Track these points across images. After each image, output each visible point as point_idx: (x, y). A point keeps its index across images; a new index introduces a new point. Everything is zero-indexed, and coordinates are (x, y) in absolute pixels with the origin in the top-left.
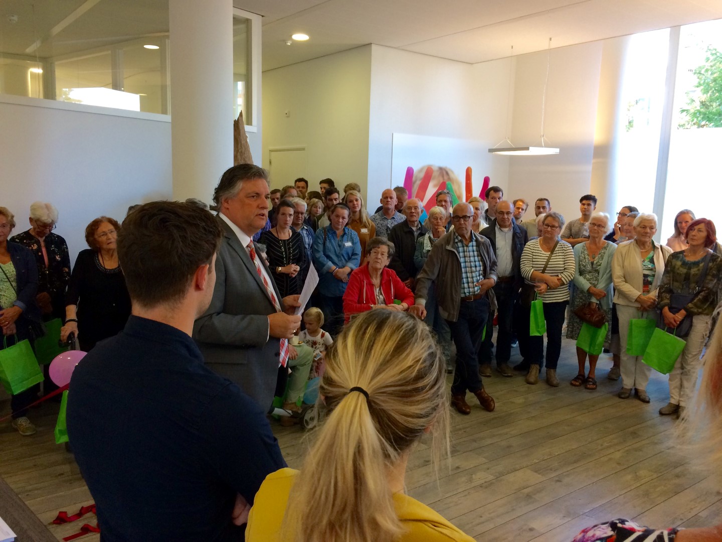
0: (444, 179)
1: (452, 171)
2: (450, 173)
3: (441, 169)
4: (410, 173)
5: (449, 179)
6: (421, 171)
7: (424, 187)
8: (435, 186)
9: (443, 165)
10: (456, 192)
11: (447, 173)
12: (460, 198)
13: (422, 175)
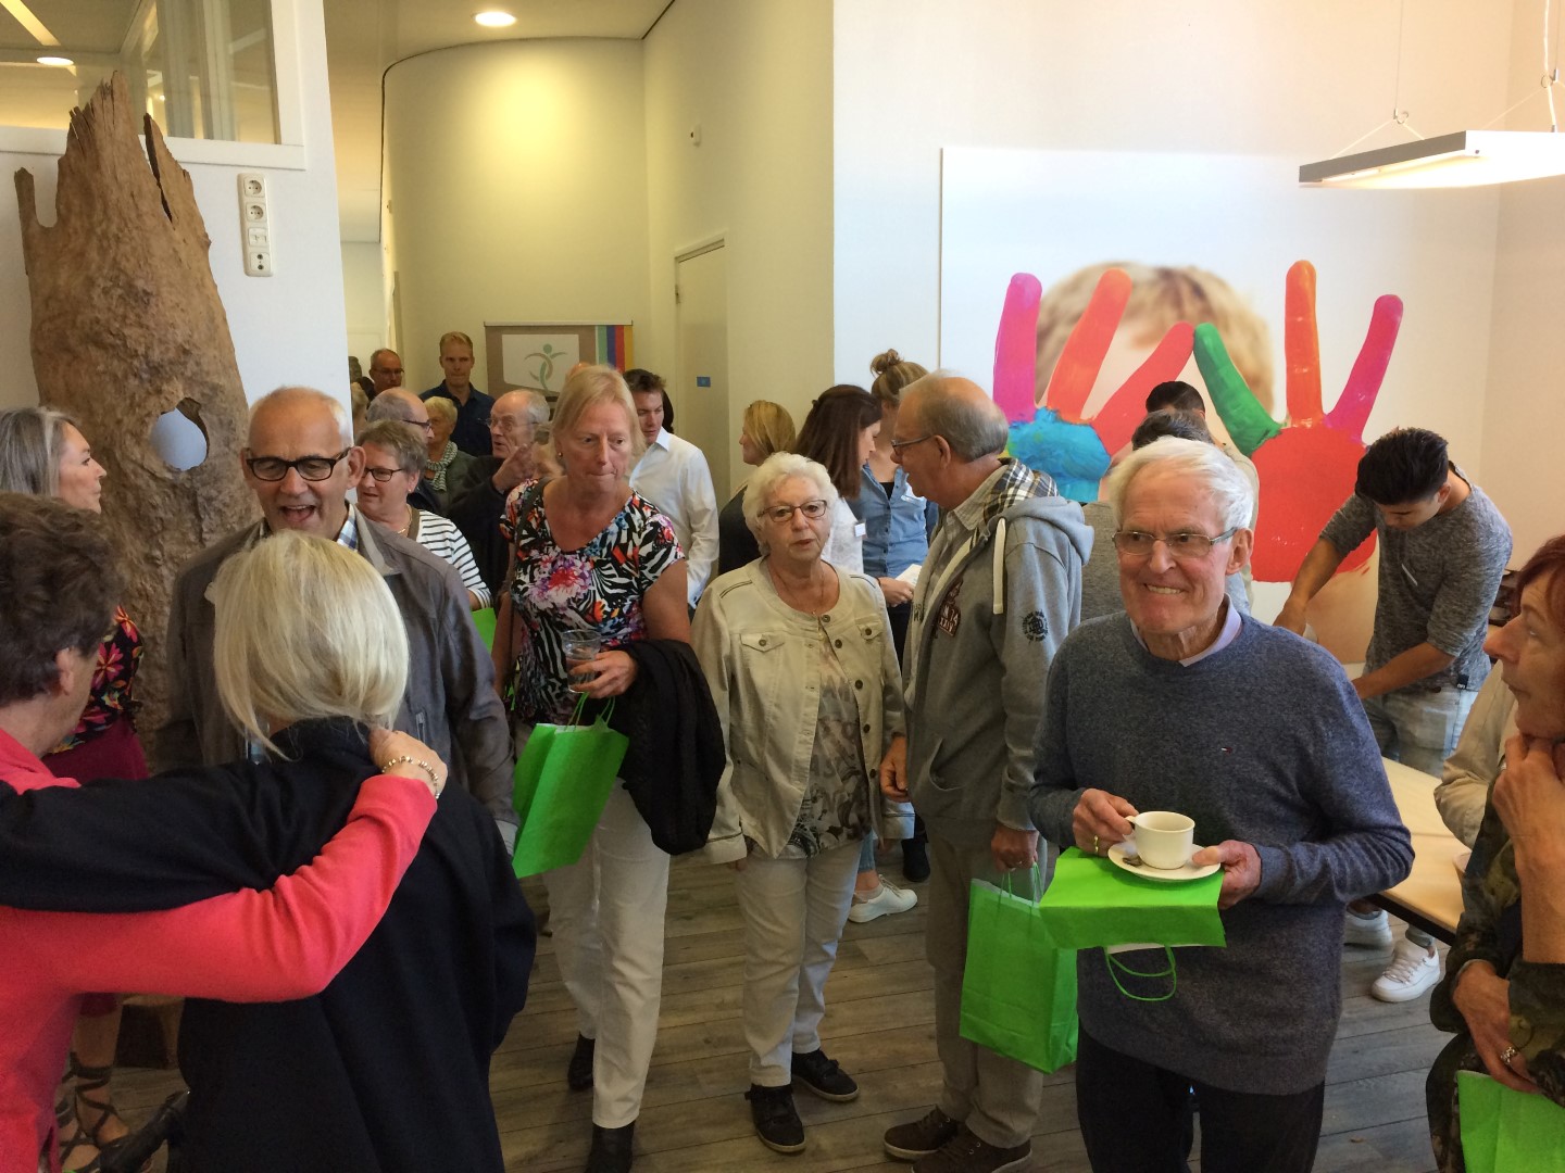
0: (1181, 315)
1: (1222, 284)
2: (1212, 290)
3: (1167, 275)
4: (1022, 294)
5: (1208, 312)
6: (1073, 286)
7: (1091, 346)
8: (1141, 341)
9: (1176, 260)
10: (1239, 362)
11: (1198, 291)
12: (1257, 382)
13: (1080, 302)
